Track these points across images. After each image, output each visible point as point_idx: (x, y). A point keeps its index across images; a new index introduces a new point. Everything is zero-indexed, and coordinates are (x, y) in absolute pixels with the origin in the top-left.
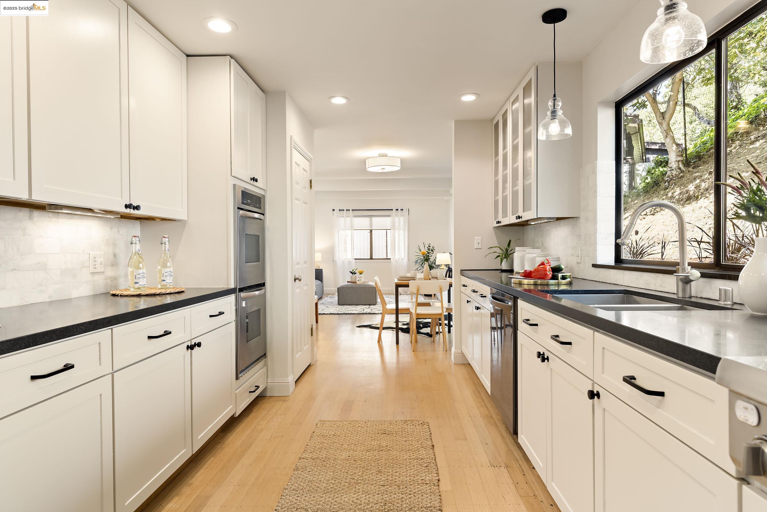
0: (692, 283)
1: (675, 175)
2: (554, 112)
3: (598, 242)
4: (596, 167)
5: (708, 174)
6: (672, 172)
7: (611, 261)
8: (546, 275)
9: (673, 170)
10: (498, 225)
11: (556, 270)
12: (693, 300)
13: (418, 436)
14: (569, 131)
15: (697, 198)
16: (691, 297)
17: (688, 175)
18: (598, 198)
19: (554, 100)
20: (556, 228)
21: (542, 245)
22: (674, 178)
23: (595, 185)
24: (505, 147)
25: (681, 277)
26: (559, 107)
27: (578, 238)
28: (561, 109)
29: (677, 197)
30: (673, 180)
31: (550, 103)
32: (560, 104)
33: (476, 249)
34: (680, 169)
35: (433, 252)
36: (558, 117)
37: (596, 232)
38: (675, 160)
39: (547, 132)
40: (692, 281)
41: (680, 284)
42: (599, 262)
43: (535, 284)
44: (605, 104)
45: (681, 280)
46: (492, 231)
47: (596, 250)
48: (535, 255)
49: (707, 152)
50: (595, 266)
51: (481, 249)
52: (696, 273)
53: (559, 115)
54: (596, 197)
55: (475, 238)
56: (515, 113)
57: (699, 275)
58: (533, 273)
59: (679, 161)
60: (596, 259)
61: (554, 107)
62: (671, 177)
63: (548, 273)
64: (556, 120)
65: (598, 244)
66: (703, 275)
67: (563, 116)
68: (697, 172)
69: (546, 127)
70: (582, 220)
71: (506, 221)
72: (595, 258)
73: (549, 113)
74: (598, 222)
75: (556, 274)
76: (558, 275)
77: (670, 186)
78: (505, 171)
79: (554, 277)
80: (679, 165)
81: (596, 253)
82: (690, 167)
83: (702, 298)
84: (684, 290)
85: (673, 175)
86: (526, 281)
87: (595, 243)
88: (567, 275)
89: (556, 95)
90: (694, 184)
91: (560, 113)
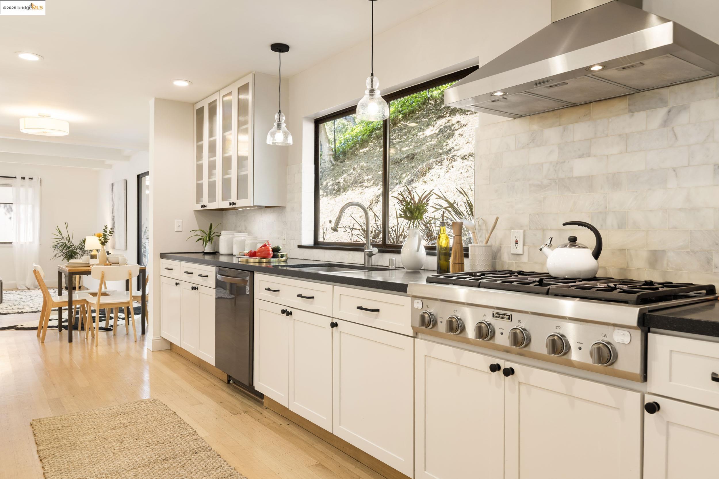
0: (373, 256)
1: (328, 167)
2: (279, 124)
3: (302, 228)
4: (302, 168)
5: (352, 170)
6: (325, 164)
7: (311, 242)
8: (269, 254)
9: (326, 162)
10: (203, 208)
11: (276, 250)
12: (373, 267)
13: (156, 410)
14: (290, 140)
15: (345, 190)
16: (372, 265)
17: (337, 169)
18: (303, 193)
19: (280, 115)
20: (261, 215)
21: (246, 229)
22: (327, 170)
23: (300, 183)
24: (211, 133)
25: (367, 252)
26: (283, 121)
27: (284, 224)
28: (285, 122)
29: (330, 188)
30: (326, 172)
31: (276, 117)
32: (284, 118)
33: (176, 231)
34: (331, 162)
35: (111, 234)
36: (282, 129)
37: (301, 220)
38: (327, 153)
39: (273, 139)
40: (374, 255)
41: (367, 257)
42: (303, 244)
43: (260, 262)
44: (308, 119)
45: (368, 254)
46: (193, 214)
47: (301, 234)
48: (245, 238)
49: (350, 149)
50: (300, 247)
51: (182, 232)
52: (375, 250)
53: (283, 128)
54: (301, 192)
55: (176, 220)
56: (227, 106)
57: (378, 251)
58: (258, 253)
59: (330, 155)
60: (301, 243)
61: (279, 120)
62: (324, 169)
63: (271, 253)
64: (281, 131)
65: (302, 230)
66: (380, 251)
67: (286, 128)
68: (344, 166)
69: (273, 135)
70: (288, 209)
71: (211, 206)
72: (300, 240)
73: (275, 124)
74: (302, 212)
75: (276, 253)
76: (279, 254)
77: (323, 177)
78: (211, 157)
79: (275, 256)
80: (330, 158)
81: (301, 237)
82: (338, 161)
83: (378, 266)
84: (368, 261)
85: (326, 167)
86: (252, 260)
87: (300, 229)
88: (284, 254)
89: (281, 111)
90: (342, 177)
91: (283, 125)
